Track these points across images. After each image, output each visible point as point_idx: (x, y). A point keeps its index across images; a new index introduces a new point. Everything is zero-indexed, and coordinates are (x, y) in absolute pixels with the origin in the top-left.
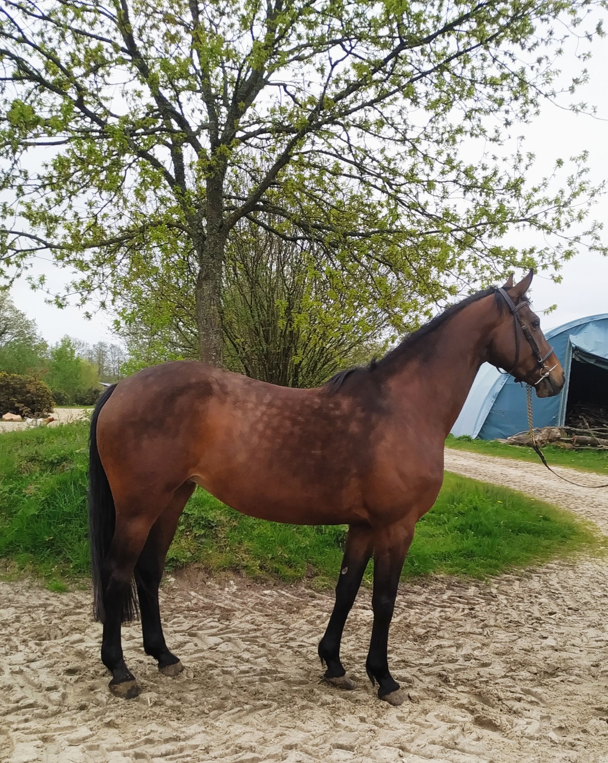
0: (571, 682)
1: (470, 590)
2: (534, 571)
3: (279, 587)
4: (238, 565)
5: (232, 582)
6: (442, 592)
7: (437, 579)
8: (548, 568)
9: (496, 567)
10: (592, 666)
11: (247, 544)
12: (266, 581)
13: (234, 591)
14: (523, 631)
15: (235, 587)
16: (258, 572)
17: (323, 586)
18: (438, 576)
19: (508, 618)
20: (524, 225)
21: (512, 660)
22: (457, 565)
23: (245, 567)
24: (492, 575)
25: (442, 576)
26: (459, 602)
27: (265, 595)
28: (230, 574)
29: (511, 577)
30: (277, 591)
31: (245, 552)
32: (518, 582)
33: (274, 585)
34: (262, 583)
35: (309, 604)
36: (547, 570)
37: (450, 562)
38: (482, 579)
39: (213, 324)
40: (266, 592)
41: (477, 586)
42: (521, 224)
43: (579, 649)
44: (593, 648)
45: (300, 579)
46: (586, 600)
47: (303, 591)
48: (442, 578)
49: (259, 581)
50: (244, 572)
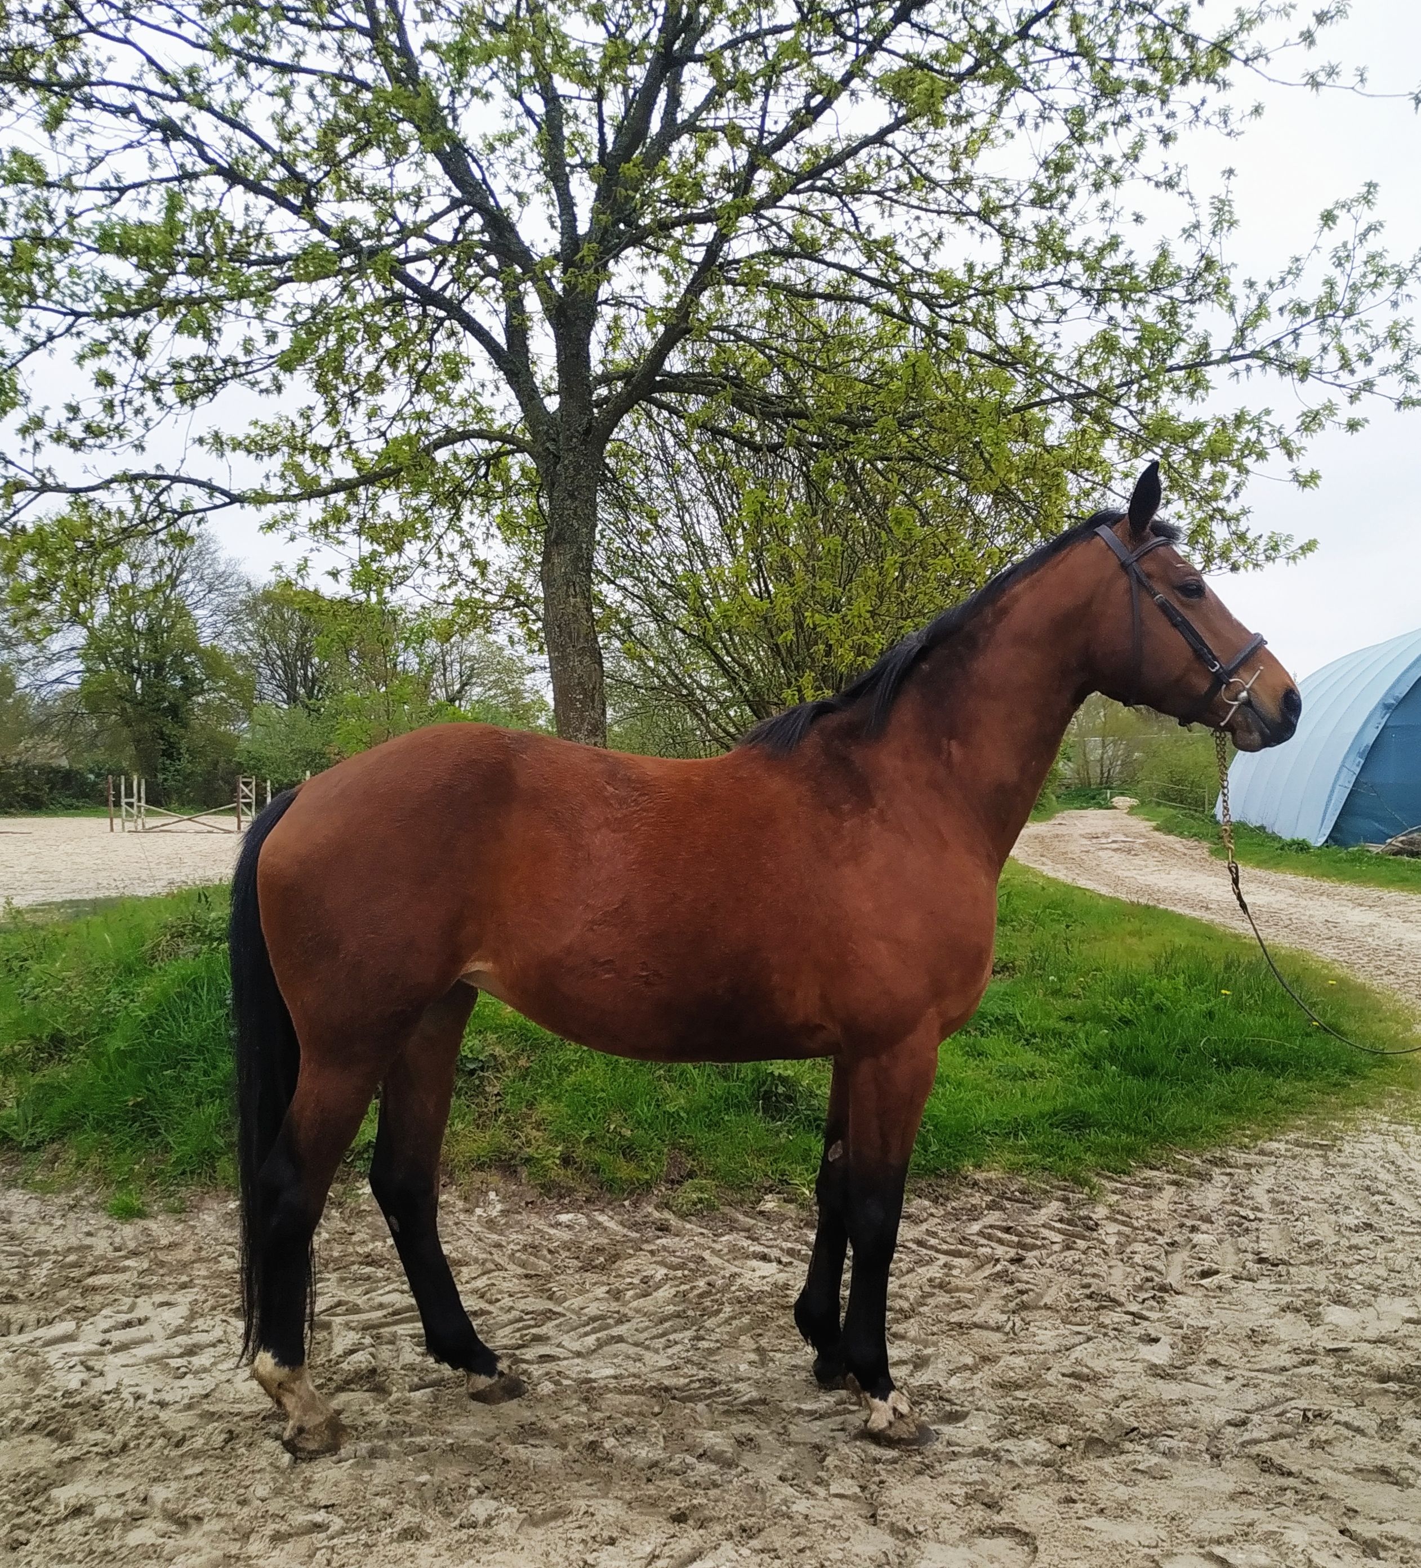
0: (1142, 1472)
1: (1043, 1211)
2: (1221, 1162)
3: (600, 1205)
4: (513, 1156)
5: (492, 1195)
6: (974, 1214)
7: (975, 1184)
8: (1262, 1152)
9: (1130, 1151)
10: (1229, 1423)
11: (545, 1107)
12: (571, 1190)
13: (495, 1214)
14: (1107, 1321)
15: (499, 1207)
16: (558, 1173)
17: (695, 1204)
18: (980, 1176)
19: (1088, 1286)
20: (1248, 368)
21: (1027, 1404)
22: (1034, 1149)
23: (528, 1160)
24: (1115, 1171)
25: (992, 1175)
26: (1000, 1242)
27: (558, 1225)
28: (495, 1178)
29: (1157, 1176)
30: (588, 1216)
31: (538, 1125)
32: (1174, 1188)
33: (588, 1200)
34: (561, 1197)
35: (645, 1246)
36: (1259, 1158)
37: (1024, 1141)
38: (1081, 1182)
39: (575, 635)
40: (564, 1218)
41: (1065, 1200)
42: (1240, 365)
43: (1225, 1373)
44: (1264, 1371)
45: (648, 1186)
46: (1312, 1238)
47: (649, 1214)
48: (989, 1181)
49: (555, 1192)
50: (524, 1173)
